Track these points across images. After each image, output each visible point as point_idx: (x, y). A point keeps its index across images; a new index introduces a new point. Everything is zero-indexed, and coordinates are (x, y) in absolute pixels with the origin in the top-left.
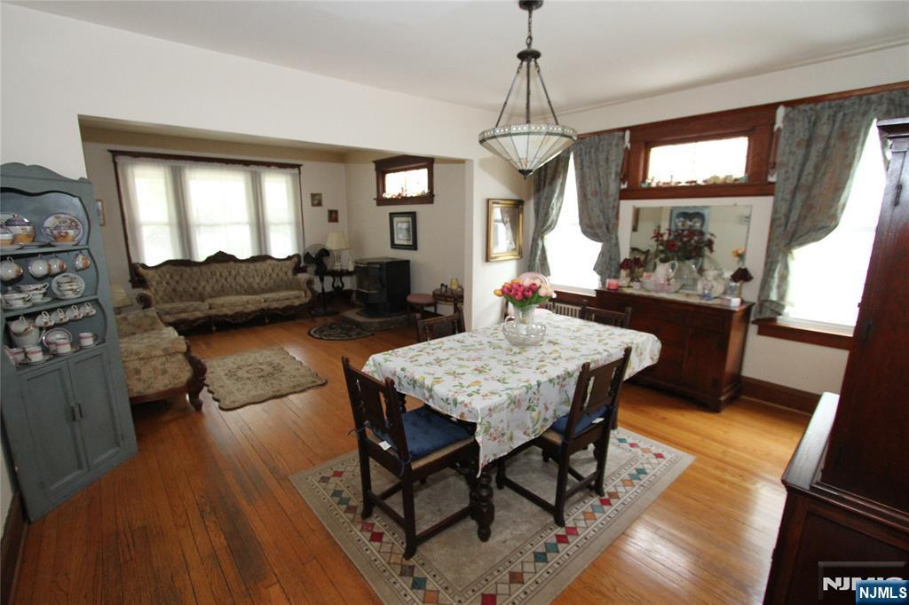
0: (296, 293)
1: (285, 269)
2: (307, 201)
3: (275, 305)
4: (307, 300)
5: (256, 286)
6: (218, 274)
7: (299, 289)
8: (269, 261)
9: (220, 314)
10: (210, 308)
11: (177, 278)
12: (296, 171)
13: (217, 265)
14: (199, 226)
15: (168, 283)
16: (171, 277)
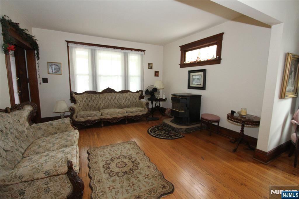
0: (140, 109)
1: (135, 97)
2: (146, 66)
3: (131, 114)
4: (145, 113)
5: (122, 104)
6: (107, 98)
7: (142, 107)
8: (129, 93)
9: (106, 118)
10: (102, 115)
11: (89, 99)
12: (143, 53)
13: (107, 94)
14: (101, 76)
15: (85, 102)
16: (87, 99)
